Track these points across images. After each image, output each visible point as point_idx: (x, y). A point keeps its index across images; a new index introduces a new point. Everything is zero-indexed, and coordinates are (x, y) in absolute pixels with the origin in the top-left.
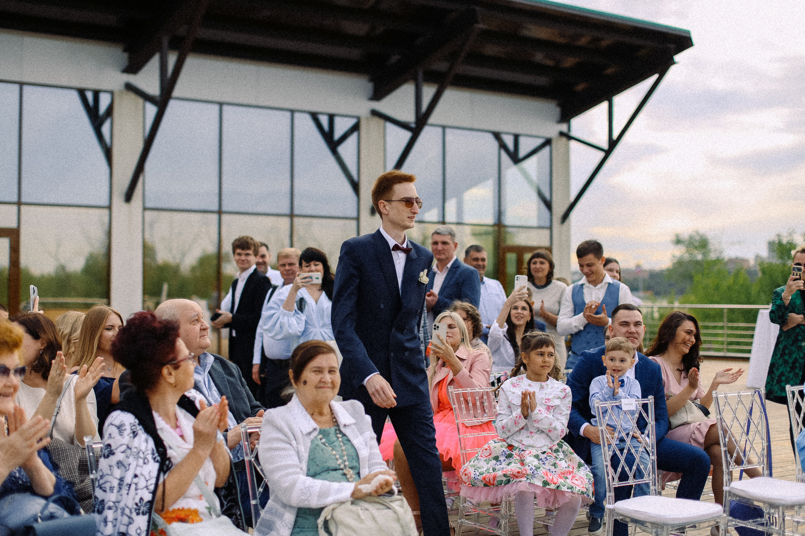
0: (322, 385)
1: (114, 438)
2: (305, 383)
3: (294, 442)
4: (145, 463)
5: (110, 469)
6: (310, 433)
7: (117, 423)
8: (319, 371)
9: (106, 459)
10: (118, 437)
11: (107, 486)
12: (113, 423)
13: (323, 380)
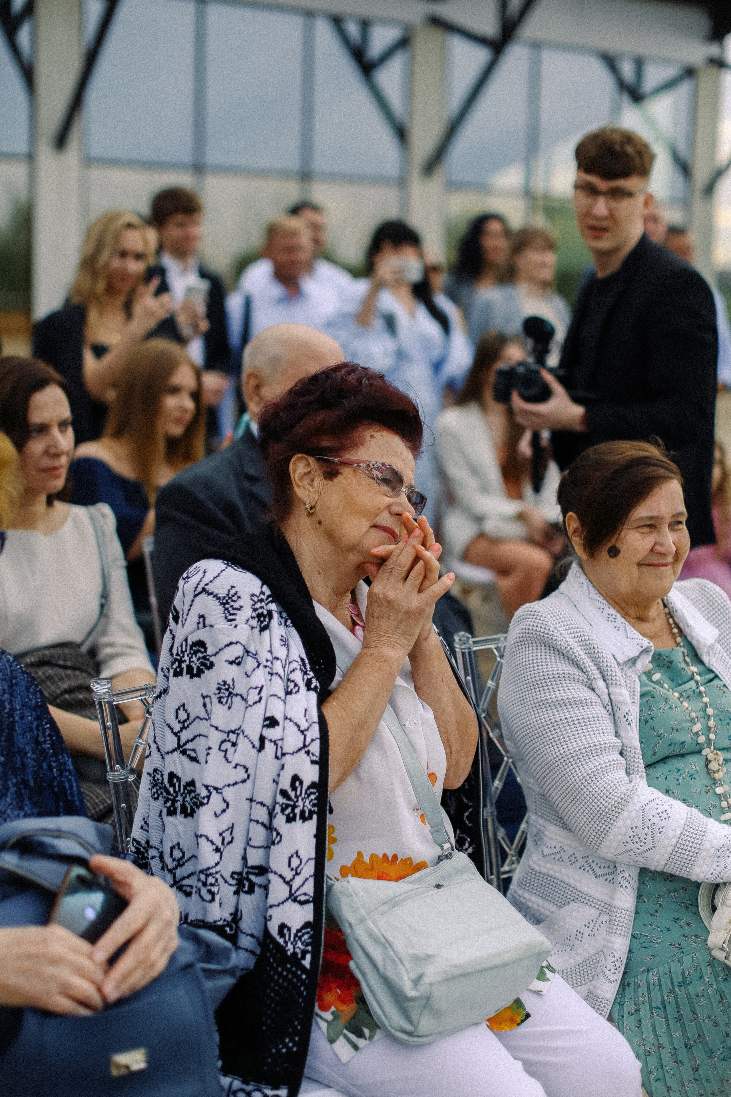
0: (655, 560)
1: (212, 626)
2: (614, 552)
3: (600, 684)
4: (288, 693)
5: (205, 705)
6: (633, 661)
7: (220, 588)
8: (650, 526)
9: (196, 679)
10: (221, 625)
11: (200, 746)
12: (210, 588)
13: (659, 548)
